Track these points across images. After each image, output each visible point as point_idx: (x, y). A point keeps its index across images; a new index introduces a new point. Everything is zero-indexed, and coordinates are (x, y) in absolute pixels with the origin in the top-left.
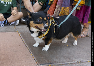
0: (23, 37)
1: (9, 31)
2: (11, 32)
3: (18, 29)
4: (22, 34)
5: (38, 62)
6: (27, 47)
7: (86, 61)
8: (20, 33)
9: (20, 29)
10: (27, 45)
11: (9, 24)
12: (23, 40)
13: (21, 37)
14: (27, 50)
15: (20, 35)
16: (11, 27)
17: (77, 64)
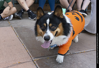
0: (16, 32)
1: (3, 26)
2: (5, 27)
3: (12, 23)
4: (15, 28)
5: (32, 56)
6: (21, 41)
7: (78, 52)
8: (14, 27)
9: (13, 24)
10: (21, 39)
11: (3, 19)
12: (17, 34)
13: (15, 31)
14: (21, 44)
15: (14, 29)
16: (5, 22)
17: (70, 56)
